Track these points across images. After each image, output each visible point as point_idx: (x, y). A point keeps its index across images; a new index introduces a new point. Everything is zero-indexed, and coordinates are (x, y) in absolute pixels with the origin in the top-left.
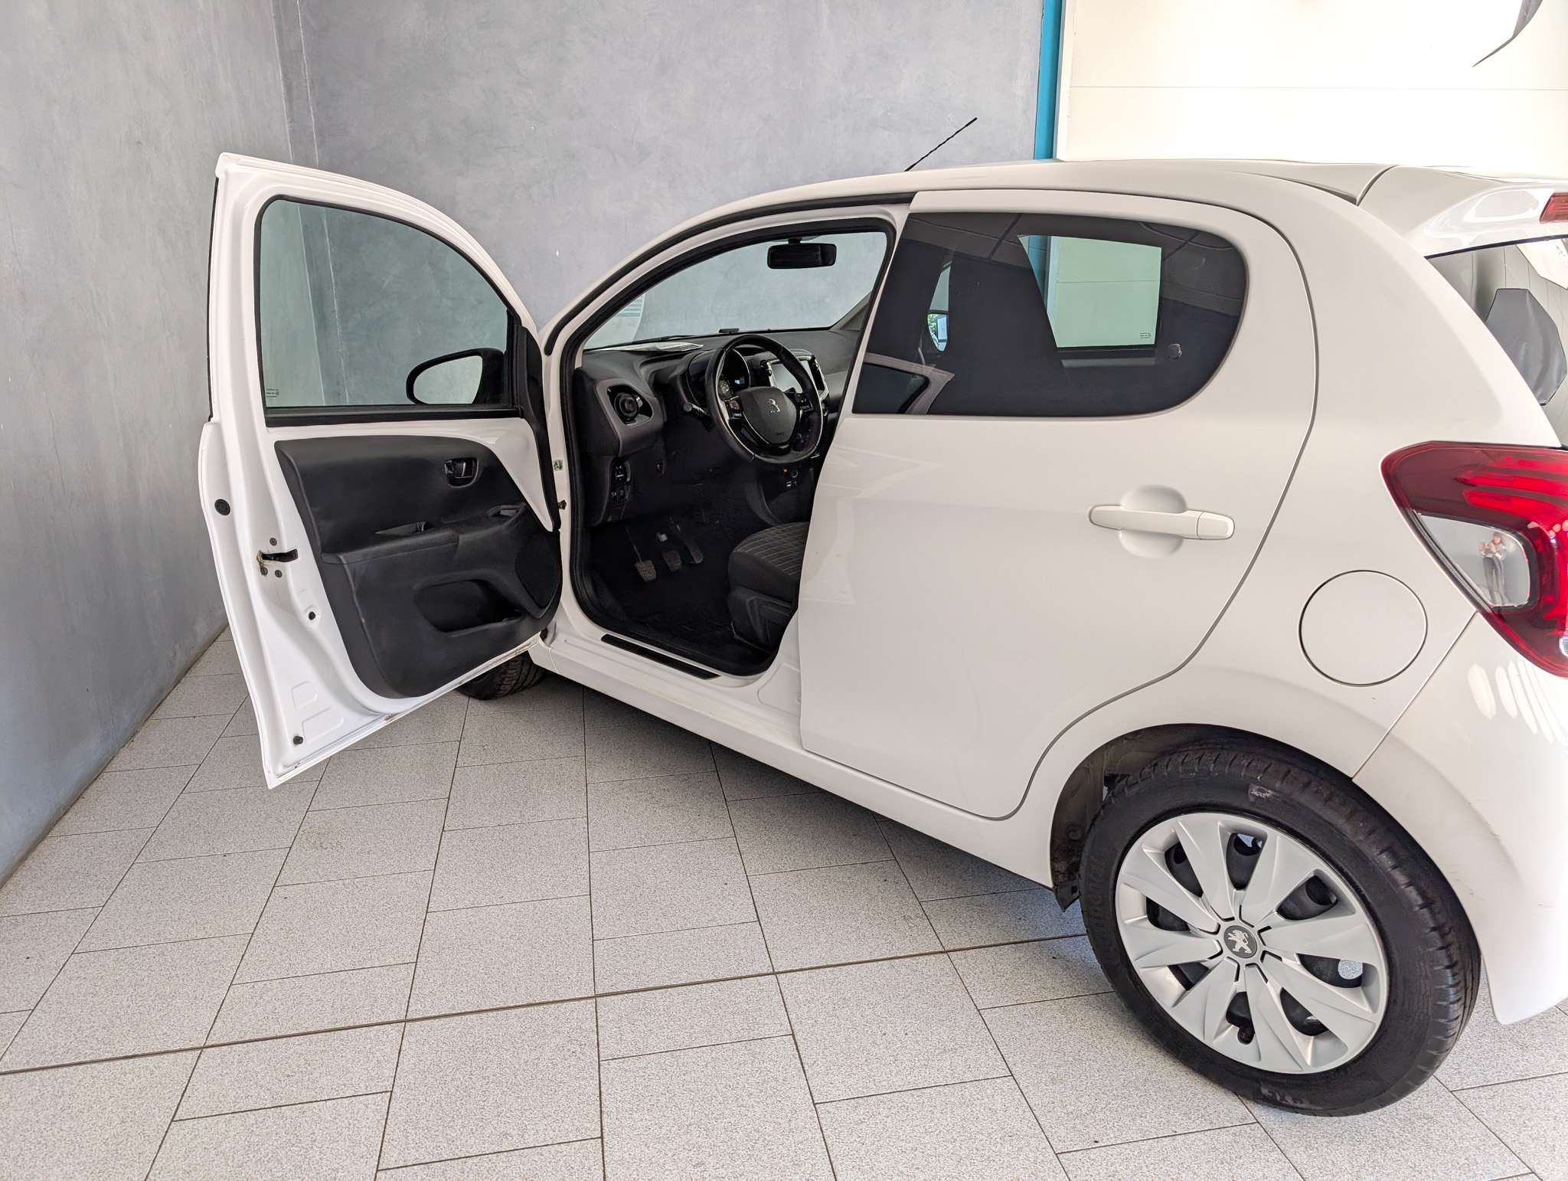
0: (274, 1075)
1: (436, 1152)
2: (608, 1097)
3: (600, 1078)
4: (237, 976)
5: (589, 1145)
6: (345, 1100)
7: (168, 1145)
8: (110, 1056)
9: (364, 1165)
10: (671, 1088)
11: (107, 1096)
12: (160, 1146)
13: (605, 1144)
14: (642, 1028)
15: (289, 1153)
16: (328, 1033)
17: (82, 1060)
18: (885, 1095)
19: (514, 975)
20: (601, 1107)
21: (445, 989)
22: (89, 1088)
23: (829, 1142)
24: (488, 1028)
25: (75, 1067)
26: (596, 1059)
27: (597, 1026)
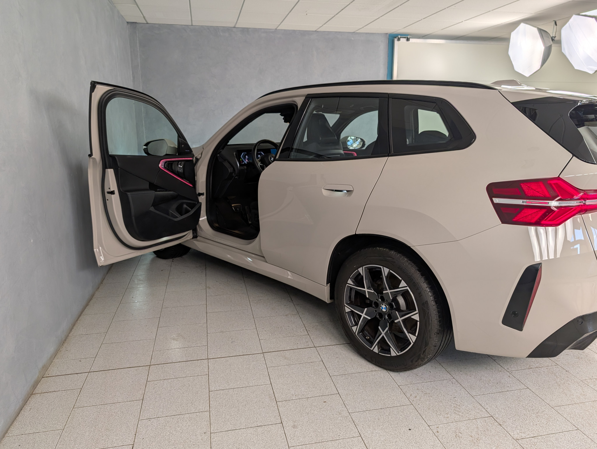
0: (173, 371)
1: (225, 387)
2: (271, 375)
3: (268, 371)
4: (154, 349)
5: (268, 385)
6: (195, 377)
7: (148, 387)
8: (123, 367)
9: (205, 390)
10: (289, 373)
11: (126, 376)
12: (146, 387)
17: (115, 368)
20: (269, 377)
22: (120, 374)
23: (335, 384)
25: (113, 370)
26: (266, 367)
27: (265, 360)
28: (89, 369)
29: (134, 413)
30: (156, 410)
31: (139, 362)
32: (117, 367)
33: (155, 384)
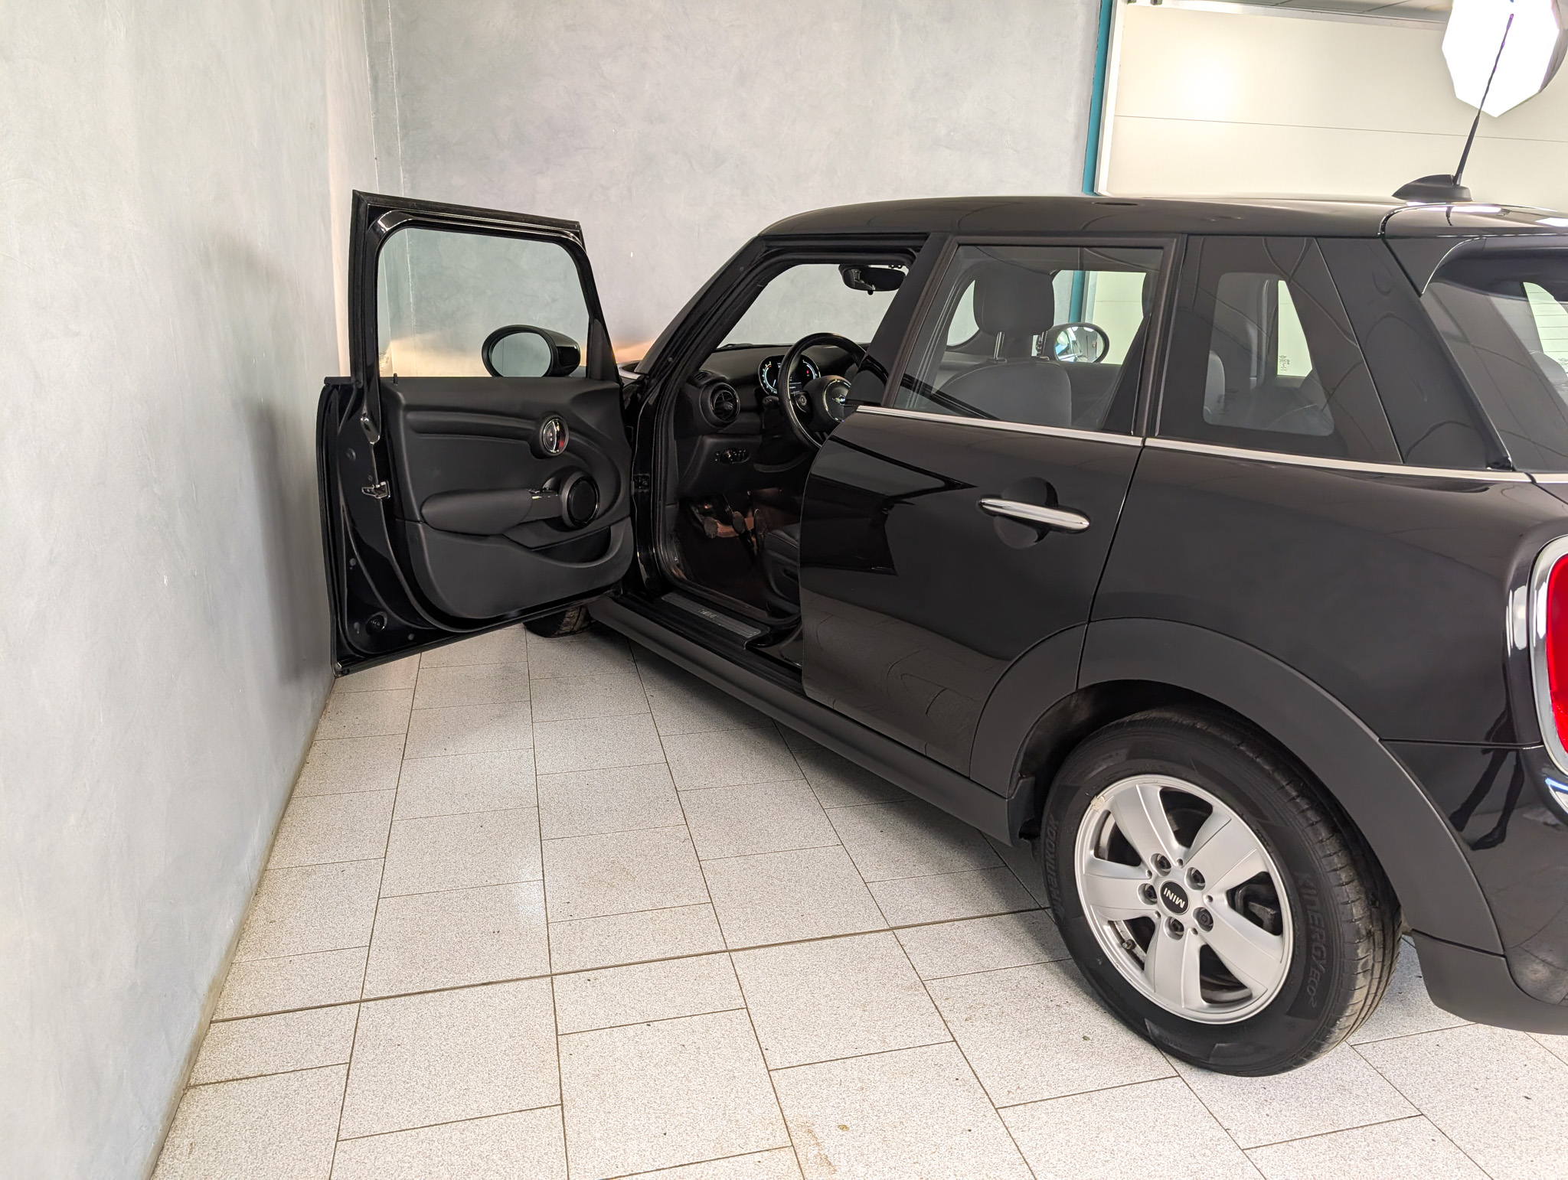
0: (632, 997)
1: (813, 1055)
2: (944, 1009)
3: (929, 994)
4: (549, 916)
5: (947, 1047)
6: (709, 1015)
7: (565, 1054)
8: (467, 983)
9: (754, 1066)
10: (996, 1001)
12: (558, 1056)
13: (961, 1046)
14: (947, 954)
15: (681, 1058)
16: (662, 962)
17: (442, 987)
19: (808, 911)
20: (941, 1017)
21: (750, 924)
24: (808, 956)
25: (437, 994)
26: (918, 979)
27: (905, 952)
28: (357, 988)
29: (546, 1157)
30: (616, 1145)
31: (515, 963)
32: (447, 982)
33: (586, 1044)
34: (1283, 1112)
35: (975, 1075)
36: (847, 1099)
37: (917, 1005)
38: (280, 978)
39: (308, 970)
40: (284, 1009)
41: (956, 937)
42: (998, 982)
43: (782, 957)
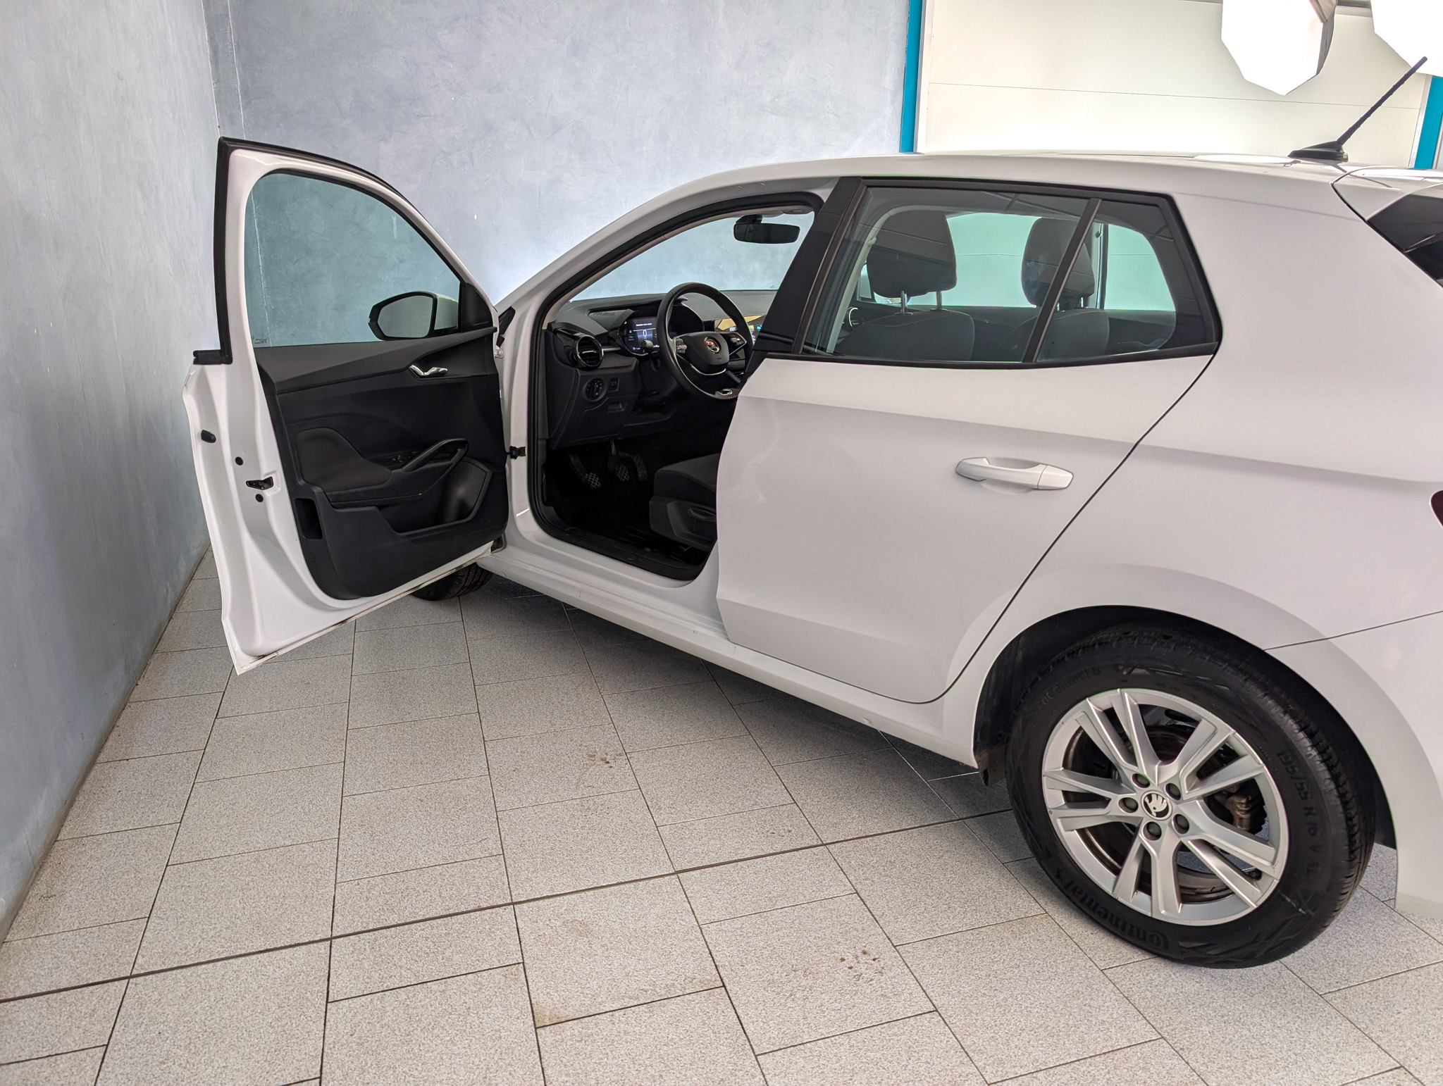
0: (409, 957)
1: (583, 1009)
2: (717, 954)
3: (705, 940)
5: (716, 993)
6: (484, 973)
7: (332, 1023)
8: (243, 952)
9: (522, 1025)
11: (255, 986)
12: (325, 1025)
14: (727, 896)
15: (450, 1020)
16: (445, 919)
17: (217, 957)
18: (950, 936)
21: (539, 875)
22: (235, 980)
23: (917, 975)
24: (591, 905)
25: (212, 964)
26: (696, 923)
27: (686, 897)
28: (128, 963)
31: (296, 928)
32: (223, 952)
33: (355, 1011)
34: (1031, 1043)
35: (740, 1021)
36: (610, 1054)
37: (691, 951)
38: (50, 956)
39: (81, 946)
40: (48, 990)
41: (737, 878)
42: (773, 922)
43: (564, 908)
